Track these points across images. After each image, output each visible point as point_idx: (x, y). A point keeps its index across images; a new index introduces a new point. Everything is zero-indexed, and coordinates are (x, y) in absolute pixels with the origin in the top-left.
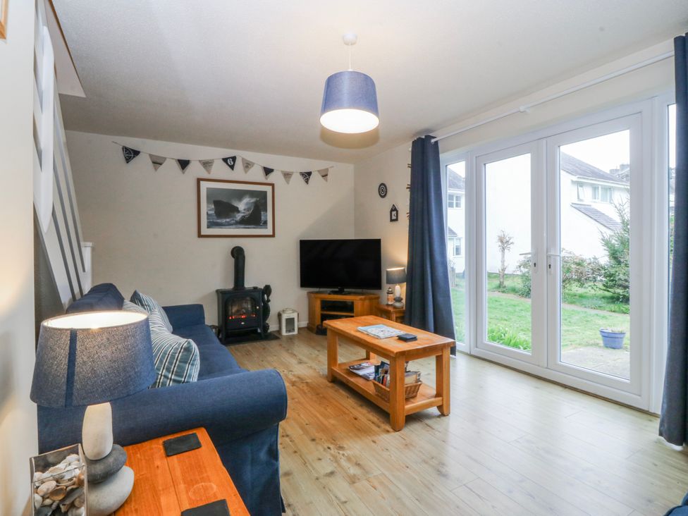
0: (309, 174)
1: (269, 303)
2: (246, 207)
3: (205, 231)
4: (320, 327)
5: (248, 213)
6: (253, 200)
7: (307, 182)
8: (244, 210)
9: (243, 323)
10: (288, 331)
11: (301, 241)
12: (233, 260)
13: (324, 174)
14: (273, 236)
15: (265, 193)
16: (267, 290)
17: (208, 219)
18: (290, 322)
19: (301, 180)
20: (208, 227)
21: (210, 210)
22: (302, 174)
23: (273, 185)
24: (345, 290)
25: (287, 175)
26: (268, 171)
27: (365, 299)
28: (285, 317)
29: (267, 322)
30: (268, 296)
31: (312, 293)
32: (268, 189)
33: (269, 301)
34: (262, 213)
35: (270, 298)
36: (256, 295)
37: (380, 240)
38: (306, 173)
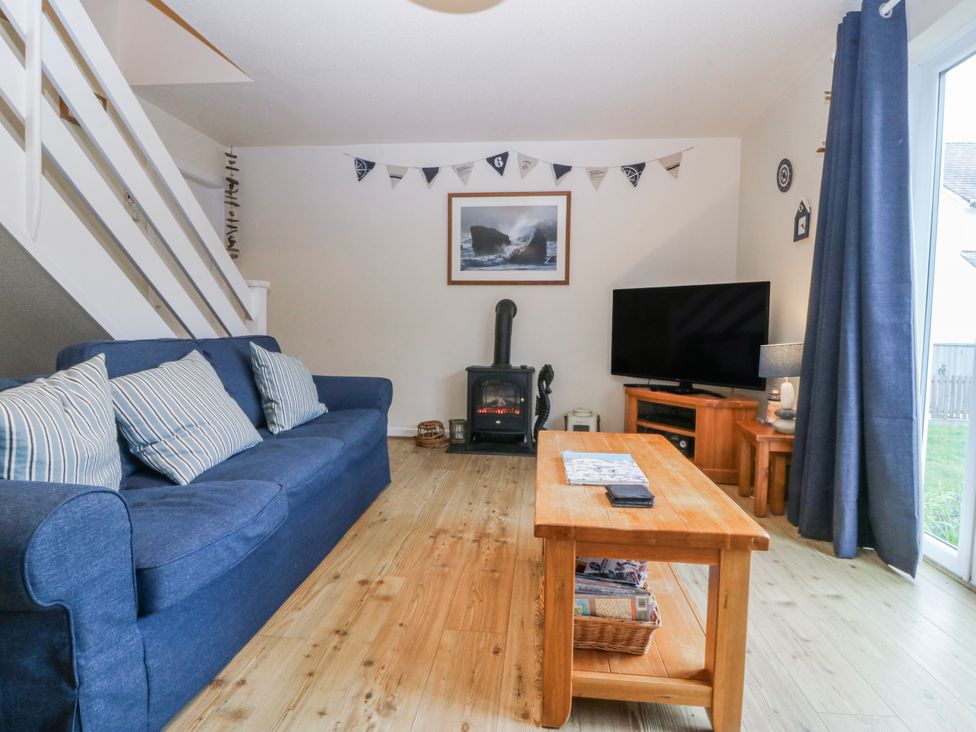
0: (640, 167)
1: (549, 395)
2: (522, 235)
3: (457, 274)
5: (525, 245)
7: (634, 183)
8: (519, 239)
9: (498, 422)
11: (615, 291)
13: (671, 164)
14: (566, 282)
15: (554, 209)
16: (547, 373)
19: (623, 180)
22: (626, 169)
23: (569, 195)
25: (596, 174)
26: (561, 171)
30: (548, 384)
32: (560, 202)
33: (548, 391)
37: (769, 283)
38: (634, 166)
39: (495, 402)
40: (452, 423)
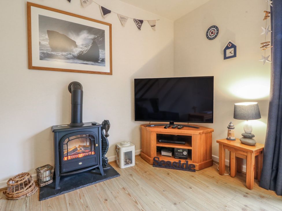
0: (141, 22)
1: (108, 138)
2: (84, 43)
3: (36, 62)
4: (156, 159)
5: (86, 49)
6: (92, 37)
7: (139, 28)
8: (82, 45)
9: (80, 163)
10: (127, 163)
11: (135, 80)
12: (70, 95)
13: (153, 24)
14: (111, 73)
15: (103, 32)
16: (106, 125)
17: (40, 49)
18: (128, 155)
19: (134, 26)
20: (41, 59)
21: (43, 40)
22: (135, 21)
23: (110, 26)
24: (175, 123)
25: (122, 19)
26: (106, 11)
27: (203, 133)
28: (123, 150)
29: (106, 156)
30: (107, 131)
31: (144, 125)
32: (106, 28)
33: (107, 136)
34: (100, 50)
35: (109, 132)
36: (95, 131)
37: (213, 77)
38: (139, 20)
39: (76, 149)
40: (38, 171)
